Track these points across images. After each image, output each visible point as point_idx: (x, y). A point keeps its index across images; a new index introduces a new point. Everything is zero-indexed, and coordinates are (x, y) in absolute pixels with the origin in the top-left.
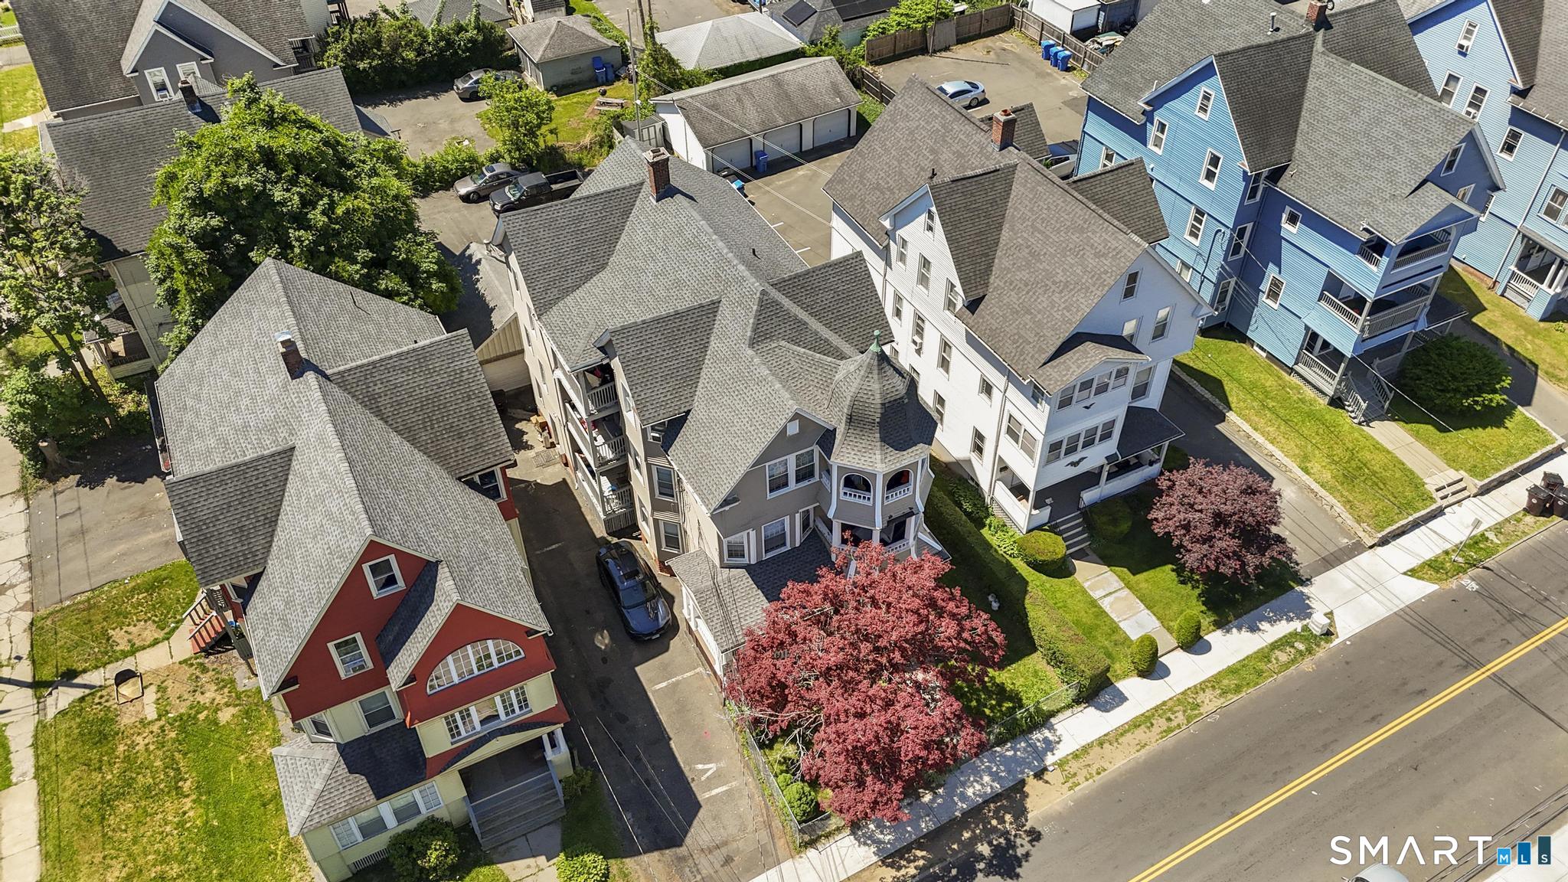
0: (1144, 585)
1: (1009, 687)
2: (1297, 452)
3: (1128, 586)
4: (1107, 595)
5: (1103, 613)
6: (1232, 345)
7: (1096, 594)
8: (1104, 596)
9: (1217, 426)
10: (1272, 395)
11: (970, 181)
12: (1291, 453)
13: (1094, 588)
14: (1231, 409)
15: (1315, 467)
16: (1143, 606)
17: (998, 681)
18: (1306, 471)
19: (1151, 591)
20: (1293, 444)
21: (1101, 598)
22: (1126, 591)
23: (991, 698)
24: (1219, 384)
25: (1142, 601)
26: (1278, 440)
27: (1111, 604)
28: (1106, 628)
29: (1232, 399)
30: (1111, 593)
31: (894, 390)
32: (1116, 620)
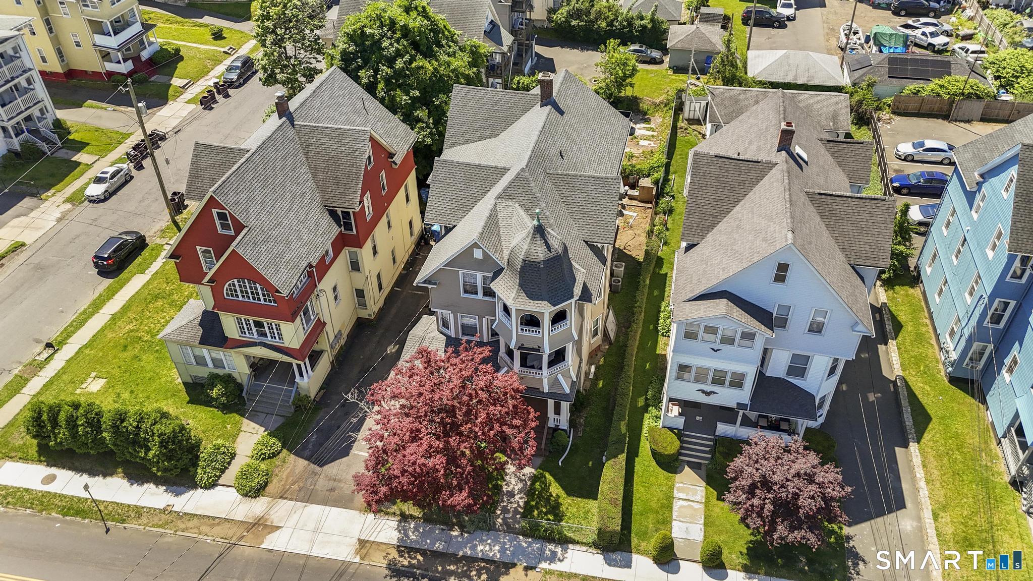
0: (717, 510)
1: (563, 508)
2: (941, 499)
3: (707, 504)
4: (685, 500)
5: (670, 507)
6: (969, 399)
7: (676, 494)
8: (683, 499)
9: (897, 449)
10: (966, 450)
11: (731, 161)
12: (936, 498)
13: (679, 490)
14: (918, 442)
15: (945, 518)
16: (702, 522)
17: (561, 500)
18: (936, 517)
19: (717, 517)
20: (943, 492)
21: (679, 499)
22: (702, 506)
23: (545, 507)
24: (928, 419)
25: (705, 518)
26: (934, 483)
27: (682, 507)
28: (661, 517)
29: (927, 436)
30: (689, 500)
31: (536, 254)
32: (674, 517)
